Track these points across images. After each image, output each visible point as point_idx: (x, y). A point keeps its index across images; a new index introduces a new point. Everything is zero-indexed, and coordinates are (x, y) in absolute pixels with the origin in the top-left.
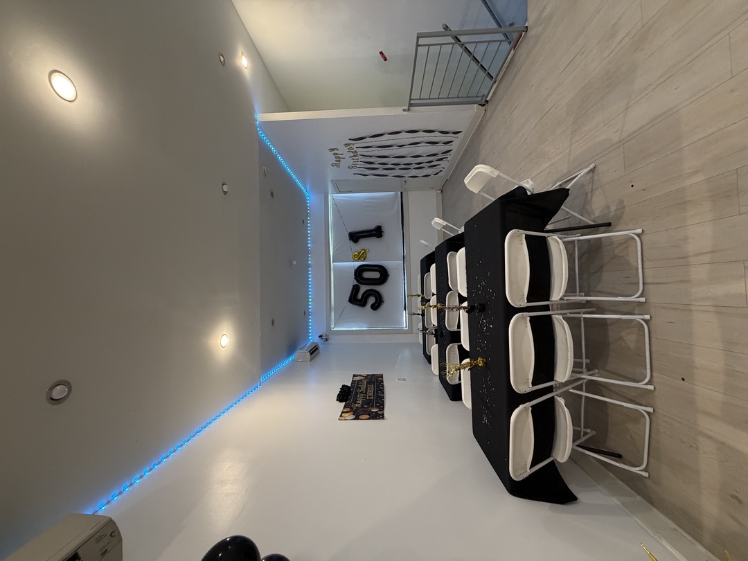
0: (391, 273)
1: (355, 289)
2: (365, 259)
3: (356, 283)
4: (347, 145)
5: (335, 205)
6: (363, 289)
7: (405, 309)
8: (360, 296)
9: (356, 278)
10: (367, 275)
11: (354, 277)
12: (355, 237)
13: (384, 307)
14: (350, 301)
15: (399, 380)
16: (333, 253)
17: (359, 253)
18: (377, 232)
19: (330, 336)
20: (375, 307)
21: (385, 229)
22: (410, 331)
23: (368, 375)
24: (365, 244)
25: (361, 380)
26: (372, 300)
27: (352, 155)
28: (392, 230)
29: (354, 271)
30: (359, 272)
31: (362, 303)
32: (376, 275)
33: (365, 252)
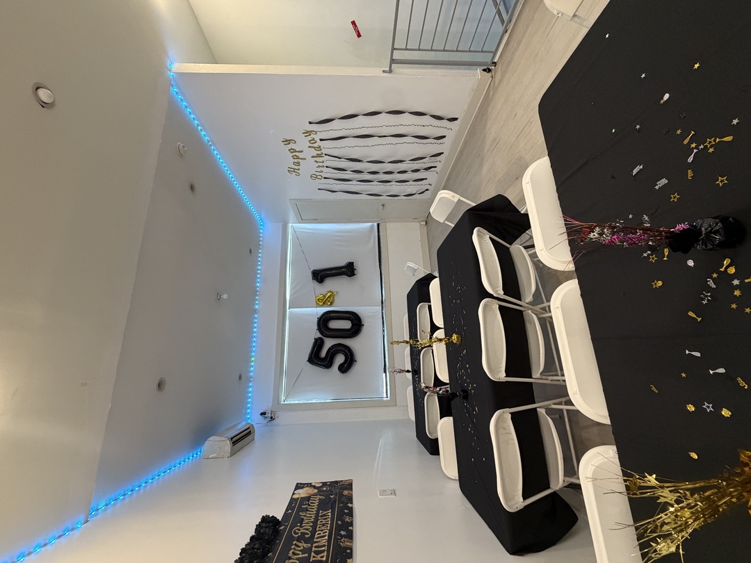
0: (366, 322)
1: (318, 344)
2: (331, 303)
3: (319, 335)
4: (308, 133)
5: (297, 238)
6: (329, 343)
7: (385, 372)
8: (323, 354)
9: (319, 329)
10: (334, 324)
11: (316, 327)
12: (320, 276)
13: (356, 368)
14: (311, 360)
15: (383, 492)
16: (291, 296)
17: (324, 296)
18: (349, 270)
19: (278, 414)
20: (345, 368)
21: (359, 267)
22: (393, 402)
23: (324, 484)
24: (331, 284)
25: (308, 498)
26: (340, 359)
27: (315, 153)
28: (367, 268)
29: (317, 319)
30: (323, 321)
31: (326, 363)
32: (346, 325)
33: (332, 295)
